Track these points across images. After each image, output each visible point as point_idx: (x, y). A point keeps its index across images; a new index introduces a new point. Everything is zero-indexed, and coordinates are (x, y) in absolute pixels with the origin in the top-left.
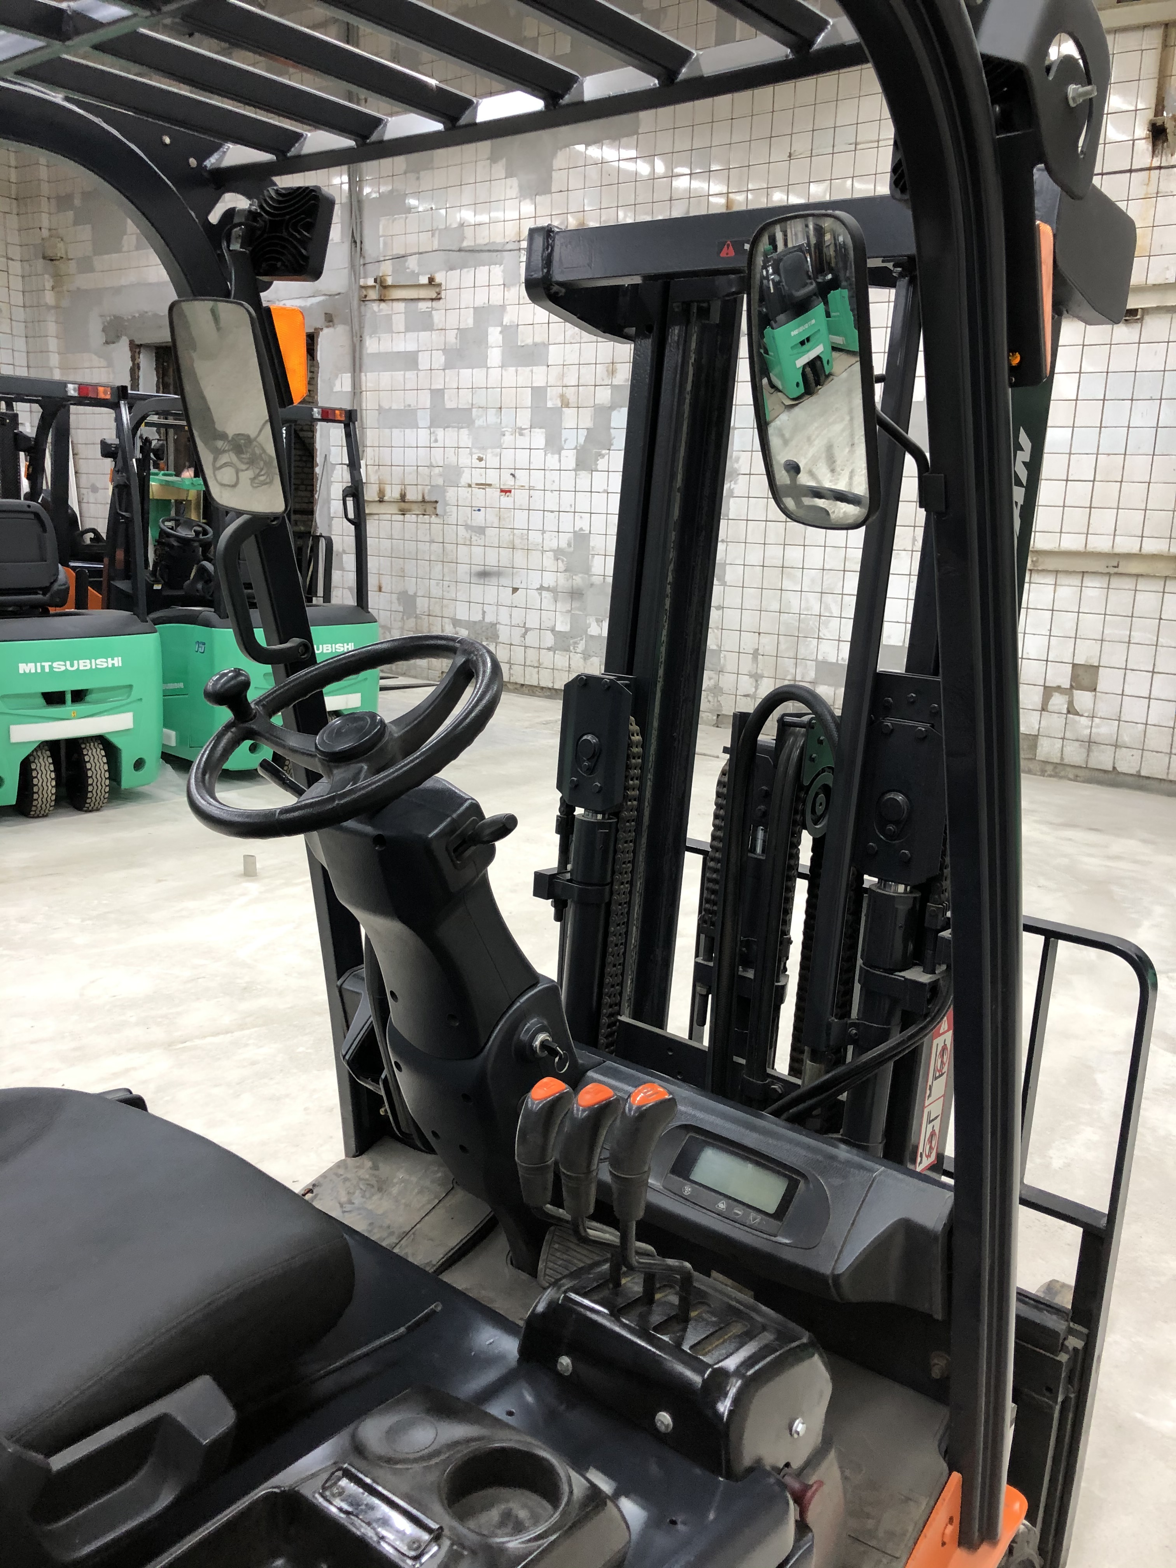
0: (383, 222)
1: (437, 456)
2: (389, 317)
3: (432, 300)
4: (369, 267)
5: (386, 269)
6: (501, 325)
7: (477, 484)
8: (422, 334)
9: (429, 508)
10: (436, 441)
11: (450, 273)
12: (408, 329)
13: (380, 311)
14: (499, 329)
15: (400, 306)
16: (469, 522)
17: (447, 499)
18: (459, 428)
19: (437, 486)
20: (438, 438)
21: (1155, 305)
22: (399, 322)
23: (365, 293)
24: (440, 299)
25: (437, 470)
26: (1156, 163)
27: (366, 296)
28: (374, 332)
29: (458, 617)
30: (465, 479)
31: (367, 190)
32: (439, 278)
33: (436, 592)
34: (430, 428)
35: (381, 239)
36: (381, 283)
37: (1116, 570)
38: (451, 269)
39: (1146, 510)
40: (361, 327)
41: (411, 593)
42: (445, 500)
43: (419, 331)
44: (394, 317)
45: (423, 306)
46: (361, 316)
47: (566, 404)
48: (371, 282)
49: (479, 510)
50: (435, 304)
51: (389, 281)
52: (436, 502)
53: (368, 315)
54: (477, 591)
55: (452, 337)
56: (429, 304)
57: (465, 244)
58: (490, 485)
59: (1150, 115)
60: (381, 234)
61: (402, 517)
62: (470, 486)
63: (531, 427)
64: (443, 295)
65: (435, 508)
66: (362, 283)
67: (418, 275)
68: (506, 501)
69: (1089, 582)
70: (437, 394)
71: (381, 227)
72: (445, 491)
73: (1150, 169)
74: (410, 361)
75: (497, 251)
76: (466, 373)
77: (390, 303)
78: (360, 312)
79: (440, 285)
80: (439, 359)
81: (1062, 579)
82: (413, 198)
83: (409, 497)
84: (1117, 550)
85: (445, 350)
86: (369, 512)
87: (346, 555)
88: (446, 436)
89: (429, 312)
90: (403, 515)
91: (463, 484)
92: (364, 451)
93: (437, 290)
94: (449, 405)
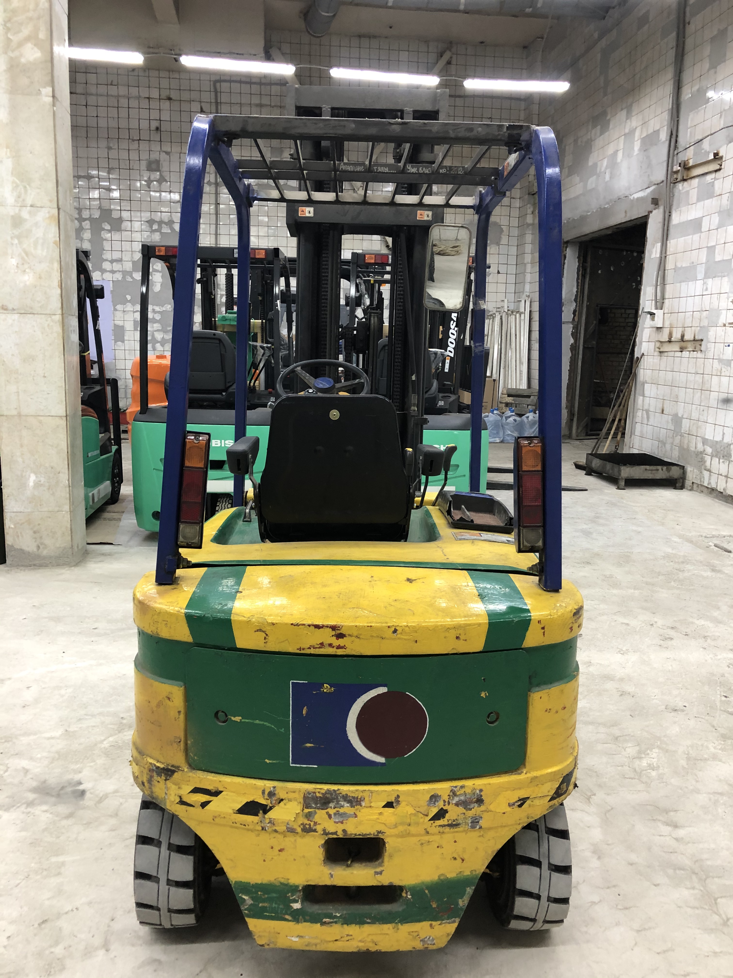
0: (692, 115)
1: (706, 302)
2: (688, 193)
3: (716, 171)
4: (679, 155)
5: (689, 154)
7: (730, 324)
8: (707, 202)
9: (697, 346)
10: (707, 289)
11: (729, 146)
12: (699, 199)
13: (683, 189)
15: (696, 182)
16: (721, 356)
17: (709, 337)
18: (722, 277)
19: (704, 327)
20: (708, 287)
22: (694, 194)
23: (676, 177)
24: (721, 170)
25: (705, 313)
27: (677, 179)
28: (679, 206)
29: (706, 437)
30: (722, 320)
31: (684, 95)
32: (721, 152)
33: (695, 415)
34: (703, 279)
35: (690, 129)
36: (685, 167)
38: (731, 142)
40: (671, 205)
41: (680, 415)
42: (707, 338)
43: (704, 200)
44: (691, 192)
45: (709, 178)
46: (671, 196)
48: (678, 167)
49: (729, 346)
50: (717, 175)
51: (691, 163)
52: (702, 340)
53: (676, 194)
54: (721, 416)
55: (725, 200)
56: (713, 176)
60: (690, 125)
61: (680, 353)
62: (725, 325)
64: (723, 166)
65: (701, 345)
66: (674, 169)
67: (708, 153)
70: (711, 250)
71: (690, 122)
72: (708, 331)
74: (697, 225)
77: (689, 181)
78: (671, 192)
79: (722, 157)
80: (716, 220)
82: (711, 90)
83: (686, 338)
85: (720, 212)
86: (661, 350)
87: (646, 385)
88: (713, 284)
89: (713, 182)
90: (681, 351)
91: (721, 323)
92: (663, 303)
93: (719, 162)
94: (718, 258)
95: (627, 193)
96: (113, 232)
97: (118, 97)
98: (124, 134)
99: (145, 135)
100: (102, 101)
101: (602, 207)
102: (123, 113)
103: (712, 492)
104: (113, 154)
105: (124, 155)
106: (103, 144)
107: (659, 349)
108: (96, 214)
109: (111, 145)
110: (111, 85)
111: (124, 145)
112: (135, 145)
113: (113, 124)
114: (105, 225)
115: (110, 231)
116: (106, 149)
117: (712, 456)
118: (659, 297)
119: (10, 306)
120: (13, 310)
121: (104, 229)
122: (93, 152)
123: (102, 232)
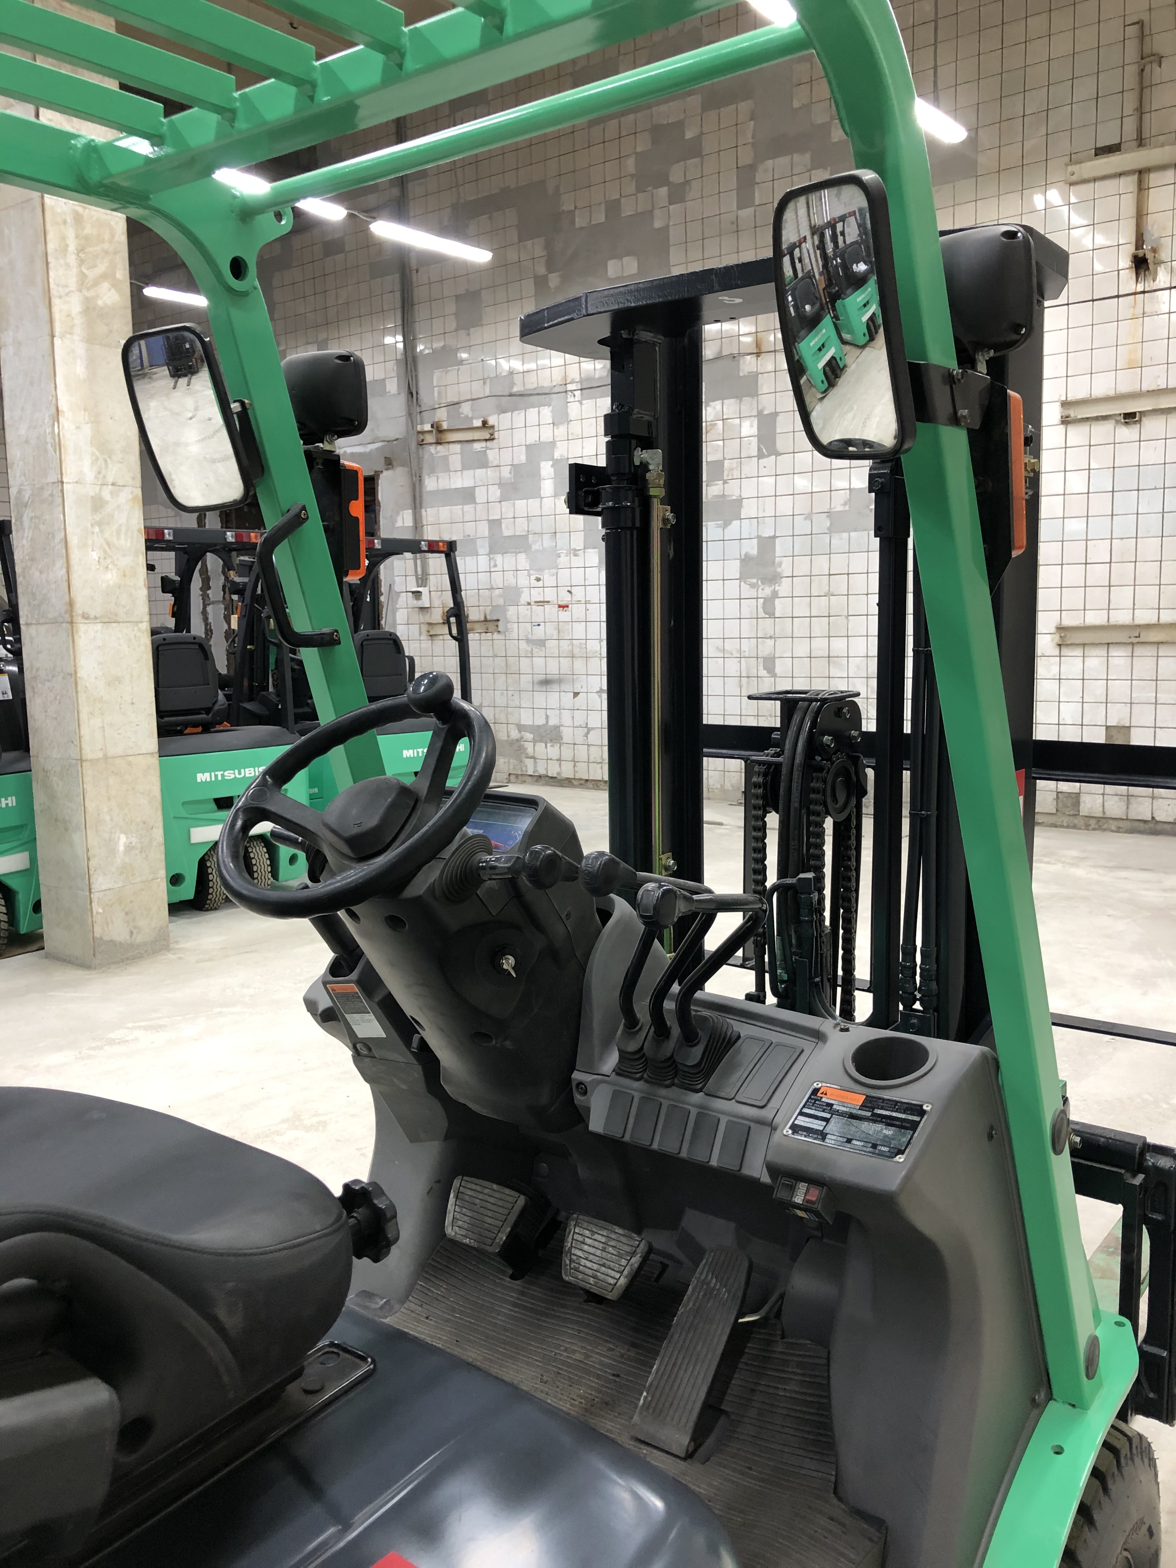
0: (437, 374)
1: (498, 580)
2: (446, 458)
3: (486, 440)
4: (424, 414)
5: (441, 415)
6: (553, 459)
7: (536, 602)
8: (478, 471)
9: (491, 626)
10: (495, 566)
11: (502, 416)
12: (465, 467)
13: (437, 452)
14: (551, 463)
15: (457, 448)
16: (530, 637)
17: (508, 617)
18: (516, 553)
19: (498, 606)
20: (497, 563)
21: (1150, 408)
22: (455, 461)
23: (422, 437)
24: (493, 439)
25: (497, 592)
26: (1140, 288)
27: (423, 440)
28: (433, 471)
29: (522, 723)
30: (524, 598)
31: (420, 348)
32: (492, 421)
33: (500, 701)
34: (489, 555)
35: (436, 389)
36: (437, 429)
37: (1138, 640)
38: (504, 412)
39: (1160, 585)
40: (420, 468)
42: (506, 618)
43: (474, 469)
44: (450, 457)
45: (477, 446)
46: (419, 459)
48: (427, 427)
49: (539, 625)
50: (489, 444)
51: (445, 426)
52: (498, 620)
53: (426, 457)
54: (540, 699)
55: (506, 472)
56: (483, 444)
57: (515, 389)
58: (548, 602)
59: (1131, 249)
60: (435, 384)
62: (529, 604)
63: (585, 548)
64: (496, 435)
65: (497, 625)
66: (419, 429)
67: (472, 418)
68: (564, 615)
69: (1115, 652)
70: (495, 524)
71: (435, 381)
72: (506, 610)
73: (1135, 294)
74: (467, 495)
75: (546, 394)
76: (521, 504)
77: (446, 446)
78: (418, 455)
79: (493, 427)
80: (495, 492)
81: (1090, 651)
82: (465, 352)
83: (472, 617)
84: (1138, 621)
85: (501, 484)
86: (431, 633)
88: (504, 561)
89: (485, 451)
91: (523, 603)
92: (426, 579)
93: (491, 431)
94: (507, 533)
107: (429, 632)
117: (534, 741)
118: (420, 573)
119: (92, 614)
120: (96, 618)
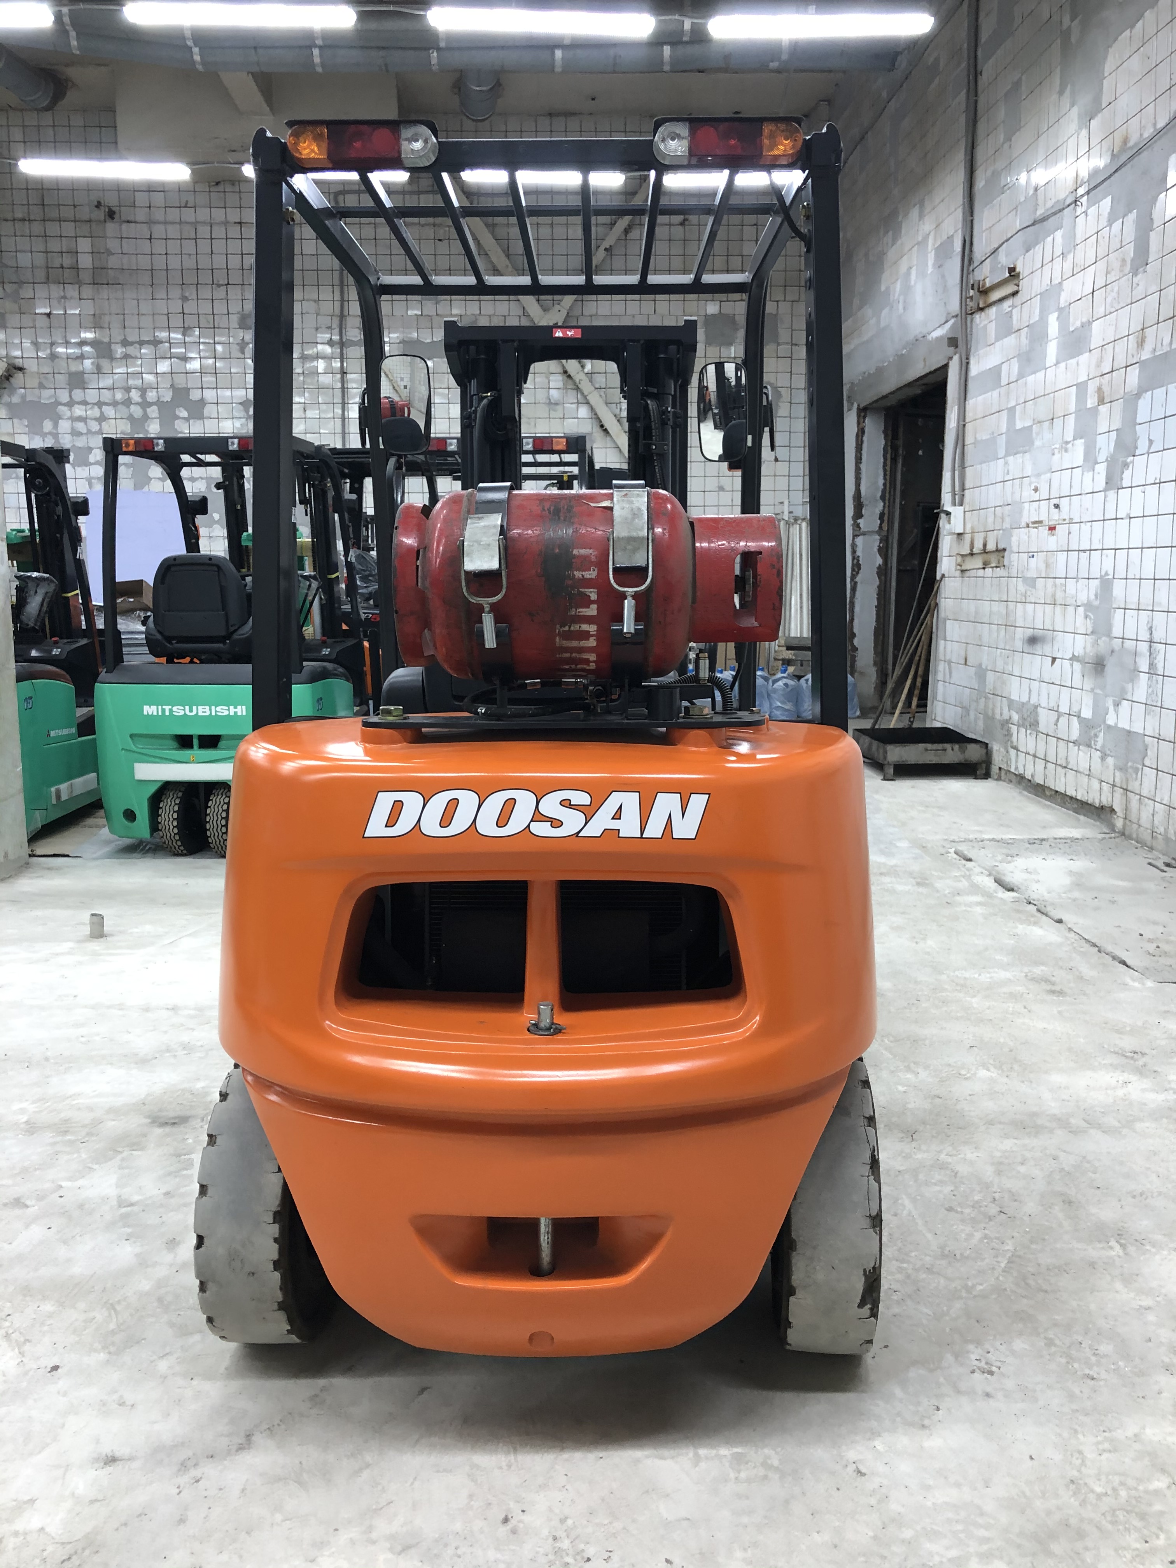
0: (988, 212)
1: (1008, 491)
3: (1012, 296)
5: (985, 271)
6: (1058, 308)
7: (1033, 523)
8: (1005, 341)
9: (1001, 558)
10: (1008, 473)
11: (1027, 256)
12: (997, 338)
13: (979, 323)
14: (1057, 314)
15: (995, 311)
16: (1026, 573)
17: (1012, 544)
18: (1024, 452)
19: (1006, 530)
20: (1010, 468)
22: (992, 328)
23: (970, 305)
24: (1019, 292)
25: (1007, 509)
27: (971, 309)
28: (976, 350)
29: (1012, 698)
30: (1025, 517)
31: (978, 180)
32: (1017, 266)
33: (999, 665)
34: (1005, 457)
35: (985, 233)
38: (1029, 250)
40: (969, 347)
41: (984, 667)
42: (1011, 547)
43: (1002, 338)
44: (988, 326)
45: (1007, 304)
46: (969, 335)
47: (1101, 401)
48: (971, 291)
49: (1033, 556)
50: (1014, 300)
51: (987, 284)
52: (1004, 550)
53: (973, 331)
54: (1027, 663)
55: (1024, 338)
56: (1010, 302)
57: (1038, 213)
58: (1041, 522)
61: (982, 571)
62: (1028, 526)
63: (1074, 440)
64: (1020, 286)
65: (1003, 557)
66: (969, 294)
67: (1005, 268)
68: (1052, 542)
70: (1012, 413)
71: (984, 220)
72: (1011, 535)
74: (996, 377)
75: (1060, 211)
76: (1031, 380)
77: (987, 310)
78: (969, 328)
79: (1018, 274)
80: (1016, 368)
83: (988, 547)
85: (1019, 356)
86: (964, 568)
87: (948, 622)
88: (1015, 464)
89: (1011, 311)
90: (984, 568)
91: (1023, 524)
92: (963, 495)
93: (1016, 282)
94: (1019, 425)
95: (924, 331)
96: (191, 421)
97: (195, 224)
98: (205, 277)
99: (235, 278)
100: (173, 231)
101: (899, 353)
102: (204, 247)
103: (1022, 781)
104: (190, 307)
105: (206, 307)
106: (175, 292)
107: (961, 566)
108: (167, 396)
109: (187, 294)
110: (186, 207)
111: (205, 293)
112: (220, 293)
113: (190, 263)
114: (180, 411)
115: (187, 420)
116: (180, 302)
117: (1019, 726)
118: (957, 488)
121: (178, 418)
122: (161, 306)
123: (176, 422)
